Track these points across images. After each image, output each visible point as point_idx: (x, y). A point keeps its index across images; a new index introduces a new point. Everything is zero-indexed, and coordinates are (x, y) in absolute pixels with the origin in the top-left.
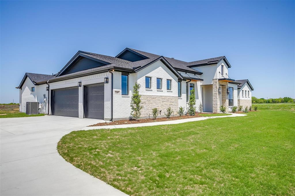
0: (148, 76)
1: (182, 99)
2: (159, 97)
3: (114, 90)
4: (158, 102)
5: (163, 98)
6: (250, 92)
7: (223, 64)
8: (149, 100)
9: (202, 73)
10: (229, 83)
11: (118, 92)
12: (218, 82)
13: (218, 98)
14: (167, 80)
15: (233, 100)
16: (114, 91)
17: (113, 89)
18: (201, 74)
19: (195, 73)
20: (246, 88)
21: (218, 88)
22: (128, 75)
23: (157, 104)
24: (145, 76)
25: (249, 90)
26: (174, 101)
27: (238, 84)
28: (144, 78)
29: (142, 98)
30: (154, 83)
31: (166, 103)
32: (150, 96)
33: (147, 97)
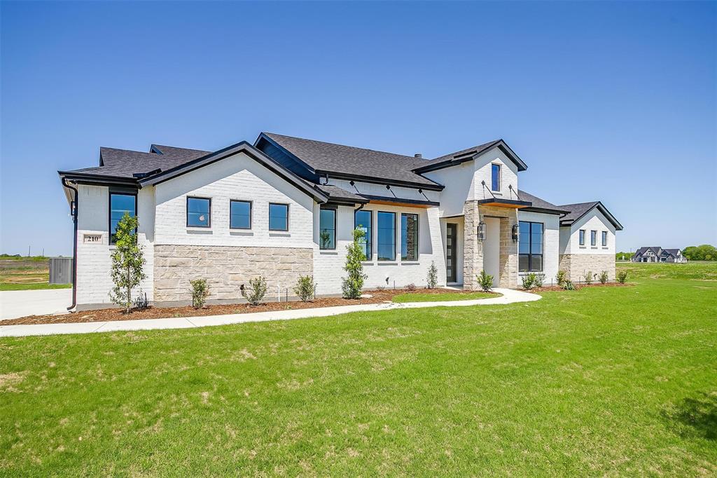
0: (197, 195)
1: (336, 254)
2: (236, 249)
3: (81, 233)
4: (234, 262)
5: (255, 251)
6: (610, 233)
7: (498, 161)
8: (200, 257)
9: (444, 187)
10: (519, 210)
11: (95, 238)
12: (477, 209)
13: (476, 250)
14: (270, 203)
15: (542, 256)
16: (82, 236)
17: (78, 231)
18: (440, 188)
19: (421, 187)
20: (595, 223)
21: (476, 225)
22: (136, 195)
23: (231, 269)
24: (185, 195)
25: (606, 229)
26: (296, 260)
27: (562, 215)
28: (181, 201)
29: (174, 254)
30: (220, 213)
31: (264, 264)
32: (202, 248)
33: (192, 249)
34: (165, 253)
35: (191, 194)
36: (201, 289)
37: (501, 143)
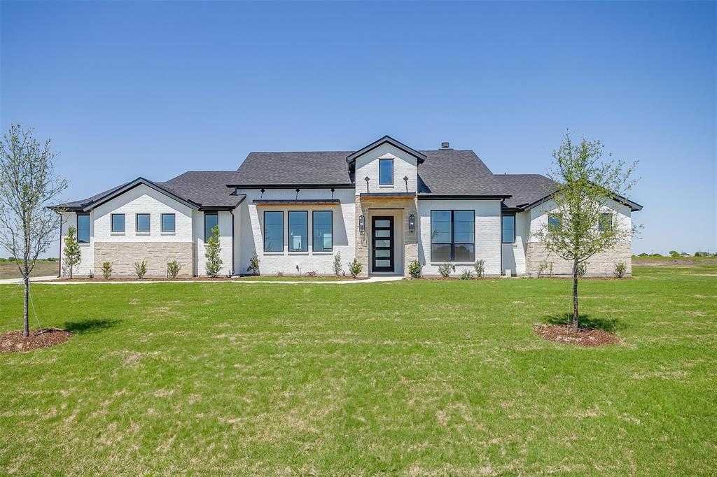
0: (117, 213)
2: (139, 244)
5: (151, 245)
7: (388, 156)
8: (118, 249)
12: (360, 203)
14: (162, 214)
15: (474, 245)
16: (63, 239)
17: (62, 237)
24: (111, 213)
27: (504, 200)
28: (108, 217)
29: (103, 247)
30: (130, 223)
31: (157, 254)
32: (119, 244)
33: (113, 245)
34: (99, 248)
35: (113, 212)
36: (107, 268)
37: (387, 139)
